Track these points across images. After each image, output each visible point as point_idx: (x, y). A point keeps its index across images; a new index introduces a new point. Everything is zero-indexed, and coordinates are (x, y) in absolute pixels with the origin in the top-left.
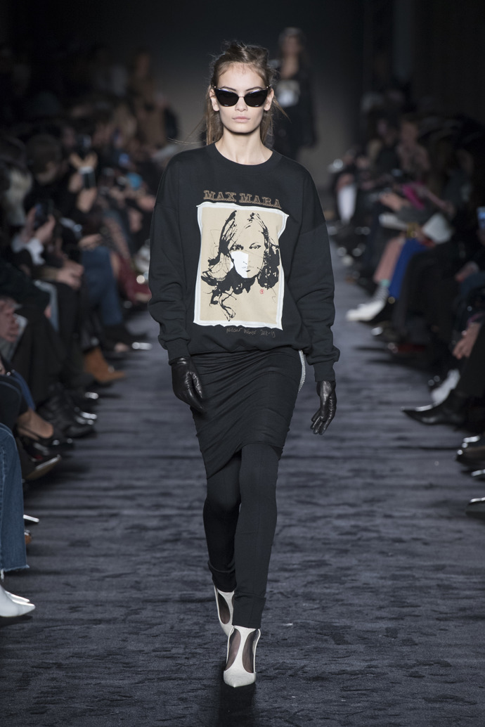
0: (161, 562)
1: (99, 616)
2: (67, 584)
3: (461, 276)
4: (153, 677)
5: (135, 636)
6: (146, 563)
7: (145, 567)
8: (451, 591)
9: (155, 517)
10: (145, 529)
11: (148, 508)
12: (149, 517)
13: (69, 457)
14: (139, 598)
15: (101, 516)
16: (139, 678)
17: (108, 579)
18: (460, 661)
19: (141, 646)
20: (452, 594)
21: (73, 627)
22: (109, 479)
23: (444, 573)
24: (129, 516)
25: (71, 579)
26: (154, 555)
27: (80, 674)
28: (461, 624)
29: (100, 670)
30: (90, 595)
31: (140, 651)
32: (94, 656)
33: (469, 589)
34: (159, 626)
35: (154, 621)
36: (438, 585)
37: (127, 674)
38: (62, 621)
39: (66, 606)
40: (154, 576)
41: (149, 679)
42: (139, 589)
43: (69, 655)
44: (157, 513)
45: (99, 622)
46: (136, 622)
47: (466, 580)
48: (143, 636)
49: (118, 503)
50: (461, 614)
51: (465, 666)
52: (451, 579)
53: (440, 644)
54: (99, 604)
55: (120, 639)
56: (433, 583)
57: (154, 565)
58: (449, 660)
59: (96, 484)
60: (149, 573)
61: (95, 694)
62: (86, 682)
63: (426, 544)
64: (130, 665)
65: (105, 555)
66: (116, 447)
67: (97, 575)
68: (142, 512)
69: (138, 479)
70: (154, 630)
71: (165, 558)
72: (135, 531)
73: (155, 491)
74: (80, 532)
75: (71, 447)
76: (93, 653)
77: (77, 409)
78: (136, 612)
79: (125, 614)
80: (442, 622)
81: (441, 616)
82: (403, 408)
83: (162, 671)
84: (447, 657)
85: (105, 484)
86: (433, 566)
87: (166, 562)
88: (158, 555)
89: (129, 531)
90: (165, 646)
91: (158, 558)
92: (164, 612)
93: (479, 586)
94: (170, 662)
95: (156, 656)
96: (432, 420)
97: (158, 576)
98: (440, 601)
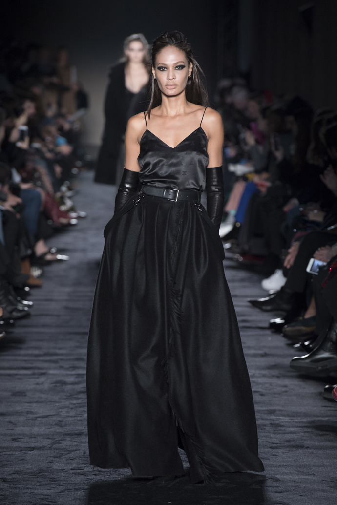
0: (76, 407)
1: (33, 445)
2: (10, 422)
3: (287, 208)
4: (71, 488)
5: (58, 459)
6: (66, 407)
7: (66, 410)
8: (280, 428)
9: (72, 375)
10: (65, 383)
11: (68, 369)
12: (67, 375)
13: (11, 332)
14: (61, 433)
15: (34, 374)
16: (61, 488)
17: (39, 419)
18: (287, 477)
19: (62, 466)
20: (280, 430)
21: (14, 453)
22: (39, 348)
23: (275, 415)
24: (53, 374)
25: (13, 419)
26: (72, 402)
27: (19, 486)
28: (287, 451)
29: (33, 483)
30: (26, 430)
31: (62, 470)
32: (29, 473)
33: (293, 427)
34: (75, 452)
35: (72, 449)
36: (271, 424)
37: (53, 486)
38: (7, 448)
39: (10, 438)
40: (71, 417)
41: (68, 489)
42: (61, 426)
43: (11, 472)
44: (73, 372)
45: (33, 449)
46: (60, 449)
47: (290, 420)
48: (64, 459)
49: (46, 365)
50: (287, 444)
51: (290, 481)
52: (280, 420)
53: (272, 465)
54: (33, 436)
55: (47, 461)
56: (267, 422)
57: (72, 409)
58: (278, 477)
59: (30, 352)
60: (68, 415)
61: (31, 500)
62: (24, 491)
63: (262, 395)
64: (55, 479)
65: (37, 402)
66: (44, 326)
67: (31, 416)
68: (63, 372)
69: (60, 349)
70: (72, 455)
71: (79, 404)
72: (58, 385)
73: (71, 357)
74: (19, 386)
75: (13, 325)
76: (29, 471)
77: (19, 299)
78: (59, 442)
79: (51, 444)
80: (274, 450)
81: (273, 445)
82: (249, 299)
83: (78, 484)
84: (278, 474)
85: (36, 352)
86: (267, 410)
87: (80, 407)
88: (75, 402)
89: (54, 385)
90: (80, 466)
91: (74, 404)
92: (78, 442)
93: (299, 425)
94: (83, 477)
95: (73, 473)
96: (269, 308)
97: (75, 417)
98: (272, 435)
